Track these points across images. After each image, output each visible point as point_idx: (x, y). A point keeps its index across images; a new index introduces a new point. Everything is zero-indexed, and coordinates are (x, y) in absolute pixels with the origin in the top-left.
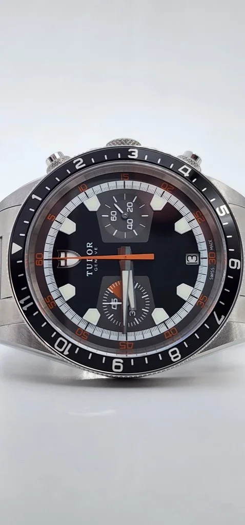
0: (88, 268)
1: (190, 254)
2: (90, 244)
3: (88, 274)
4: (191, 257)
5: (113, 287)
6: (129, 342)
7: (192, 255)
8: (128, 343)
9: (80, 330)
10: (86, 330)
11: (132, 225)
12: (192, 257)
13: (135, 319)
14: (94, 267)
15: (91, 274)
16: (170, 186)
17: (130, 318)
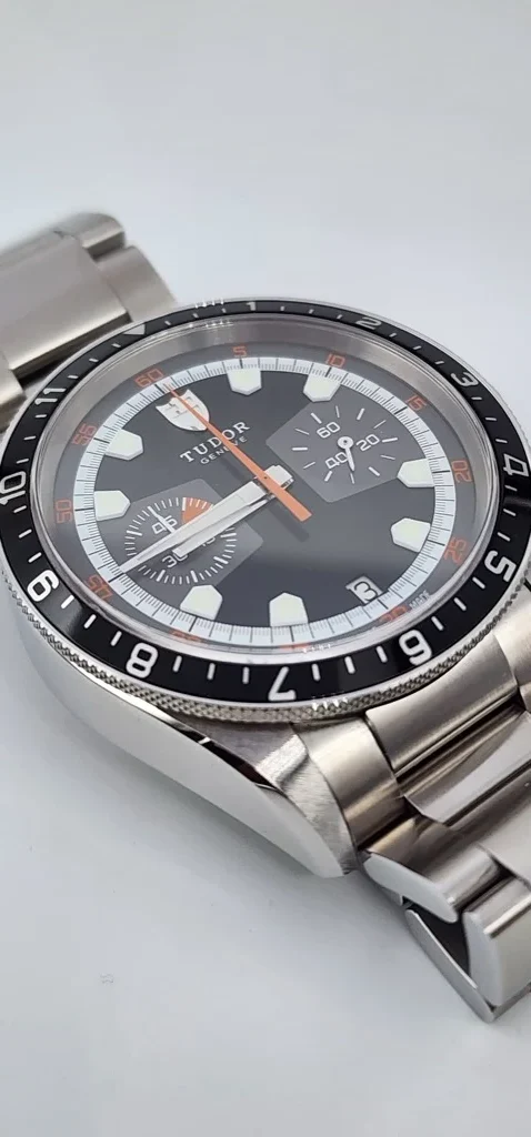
0: (196, 448)
1: (370, 583)
2: (243, 427)
3: (185, 454)
4: (367, 587)
5: (194, 503)
6: (109, 587)
7: (373, 586)
8: (104, 587)
9: (68, 503)
10: (76, 513)
11: (337, 464)
12: (370, 589)
13: (163, 571)
14: (206, 456)
15: (191, 459)
16: (468, 473)
17: (157, 563)
